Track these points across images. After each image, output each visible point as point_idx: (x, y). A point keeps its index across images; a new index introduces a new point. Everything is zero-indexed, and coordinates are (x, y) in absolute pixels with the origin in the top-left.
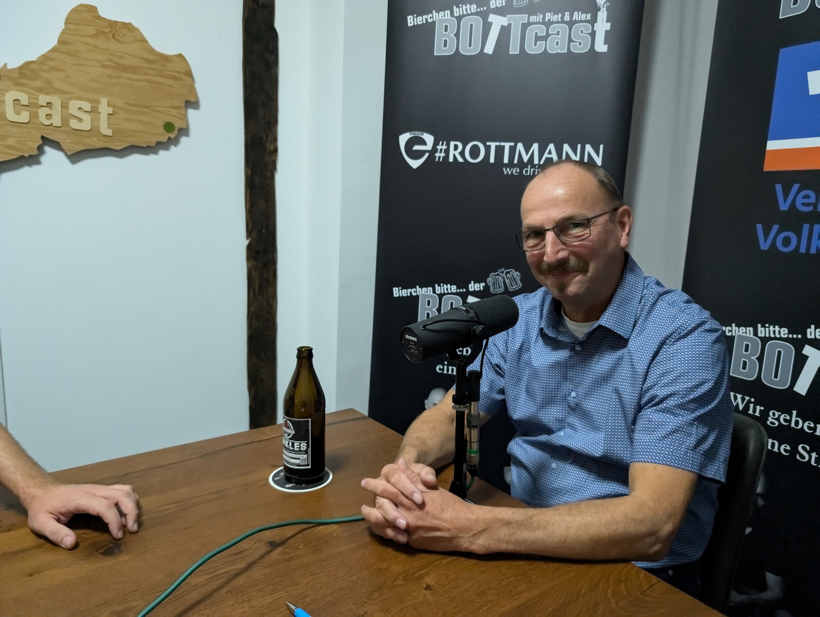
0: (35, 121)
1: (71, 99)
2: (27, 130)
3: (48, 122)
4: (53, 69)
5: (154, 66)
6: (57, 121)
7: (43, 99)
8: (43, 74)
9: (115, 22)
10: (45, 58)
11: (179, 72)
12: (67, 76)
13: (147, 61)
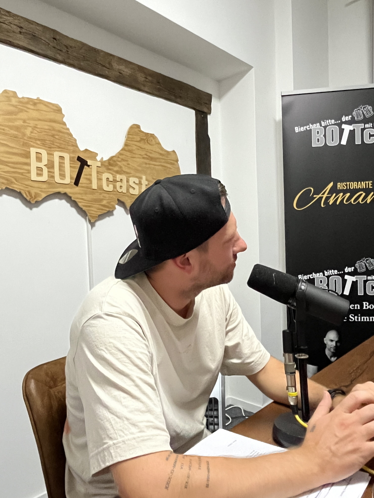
0: (115, 190)
1: (130, 177)
2: (111, 196)
3: (120, 191)
4: (123, 160)
5: (163, 157)
6: (124, 190)
7: (118, 177)
8: (118, 163)
9: (148, 133)
10: (120, 153)
11: (173, 160)
12: (128, 164)
13: (161, 154)
